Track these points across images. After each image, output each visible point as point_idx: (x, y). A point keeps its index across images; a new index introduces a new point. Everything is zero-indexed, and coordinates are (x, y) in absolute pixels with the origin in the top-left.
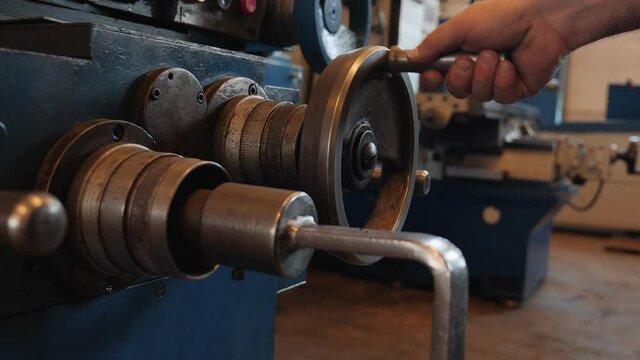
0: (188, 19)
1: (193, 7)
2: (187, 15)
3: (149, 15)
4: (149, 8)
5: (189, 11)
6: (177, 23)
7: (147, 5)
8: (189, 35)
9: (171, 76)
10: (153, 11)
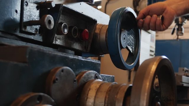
0: (58, 42)
1: (61, 37)
2: (59, 40)
3: (41, 41)
4: (41, 37)
5: (59, 39)
6: (54, 44)
7: (40, 36)
8: (59, 50)
9: (62, 71)
10: (43, 39)
